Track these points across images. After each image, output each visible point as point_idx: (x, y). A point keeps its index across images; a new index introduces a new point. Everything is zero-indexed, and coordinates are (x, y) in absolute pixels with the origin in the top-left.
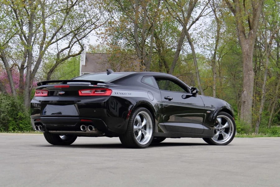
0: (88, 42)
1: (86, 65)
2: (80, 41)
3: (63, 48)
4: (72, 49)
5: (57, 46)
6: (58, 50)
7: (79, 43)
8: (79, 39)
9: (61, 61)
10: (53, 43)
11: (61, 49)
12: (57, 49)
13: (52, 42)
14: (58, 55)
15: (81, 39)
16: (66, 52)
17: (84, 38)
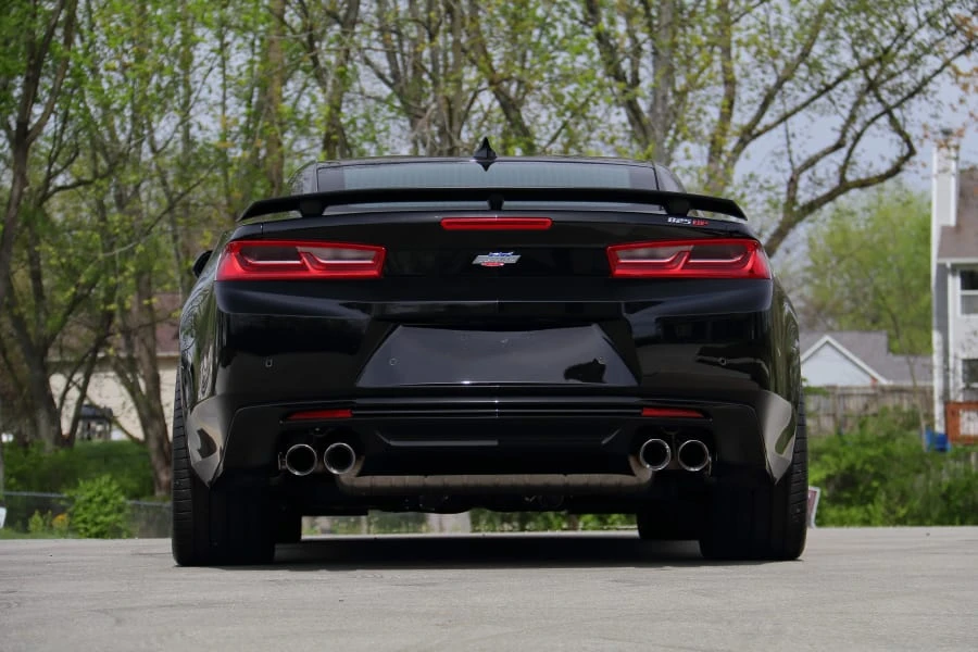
0: (936, 116)
1: (958, 227)
2: (896, 113)
3: (814, 150)
4: (857, 150)
5: (789, 143)
6: (791, 161)
7: (893, 121)
8: (893, 100)
9: (803, 208)
10: (768, 128)
11: (805, 157)
12: (786, 157)
13: (760, 127)
14: (793, 183)
15: (899, 105)
16: (828, 169)
17: (914, 101)
